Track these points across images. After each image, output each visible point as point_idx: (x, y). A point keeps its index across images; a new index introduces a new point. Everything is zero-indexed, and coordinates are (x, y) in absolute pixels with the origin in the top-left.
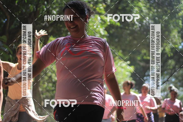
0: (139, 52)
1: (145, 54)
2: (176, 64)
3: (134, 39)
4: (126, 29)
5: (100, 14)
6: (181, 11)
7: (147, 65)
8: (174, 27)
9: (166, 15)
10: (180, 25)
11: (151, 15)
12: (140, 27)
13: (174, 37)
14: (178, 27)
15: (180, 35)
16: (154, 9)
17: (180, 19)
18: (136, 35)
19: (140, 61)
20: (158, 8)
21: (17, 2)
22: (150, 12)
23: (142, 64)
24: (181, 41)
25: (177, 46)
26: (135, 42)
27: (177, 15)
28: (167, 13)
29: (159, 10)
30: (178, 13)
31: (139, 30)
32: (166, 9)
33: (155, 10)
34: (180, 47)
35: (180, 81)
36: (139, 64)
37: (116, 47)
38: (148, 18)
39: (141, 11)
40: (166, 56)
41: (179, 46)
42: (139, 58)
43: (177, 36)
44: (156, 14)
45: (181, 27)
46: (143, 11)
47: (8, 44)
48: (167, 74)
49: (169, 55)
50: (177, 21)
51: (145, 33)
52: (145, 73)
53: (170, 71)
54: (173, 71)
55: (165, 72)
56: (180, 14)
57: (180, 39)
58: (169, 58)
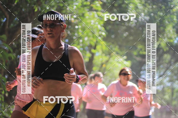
0: (135, 48)
1: (141, 49)
2: (171, 59)
3: (130, 34)
4: (122, 25)
5: (97, 11)
6: (175, 7)
7: (144, 60)
8: (169, 22)
9: (161, 11)
10: (174, 21)
11: (146, 11)
12: (136, 23)
13: (169, 32)
14: (173, 22)
15: (175, 30)
16: (149, 5)
17: (174, 15)
18: (132, 31)
19: (137, 56)
20: (153, 5)
21: (16, 2)
22: (145, 8)
23: (139, 59)
24: (176, 36)
25: (172, 41)
26: (131, 38)
27: (171, 11)
28: (162, 9)
29: (154, 6)
30: (172, 8)
31: (135, 26)
32: (160, 5)
33: (150, 7)
34: (176, 42)
35: (175, 75)
36: (135, 59)
37: (113, 43)
38: (143, 14)
39: (136, 8)
40: (161, 51)
41: (174, 41)
42: (135, 53)
43: (172, 31)
44: (151, 10)
45: (176, 22)
46: (139, 7)
47: (7, 42)
48: (163, 68)
49: (165, 50)
50: (172, 16)
51: (141, 28)
52: (141, 67)
53: (166, 65)
54: (169, 65)
55: (161, 66)
56: (175, 10)
57: (175, 34)
58: (164, 53)
